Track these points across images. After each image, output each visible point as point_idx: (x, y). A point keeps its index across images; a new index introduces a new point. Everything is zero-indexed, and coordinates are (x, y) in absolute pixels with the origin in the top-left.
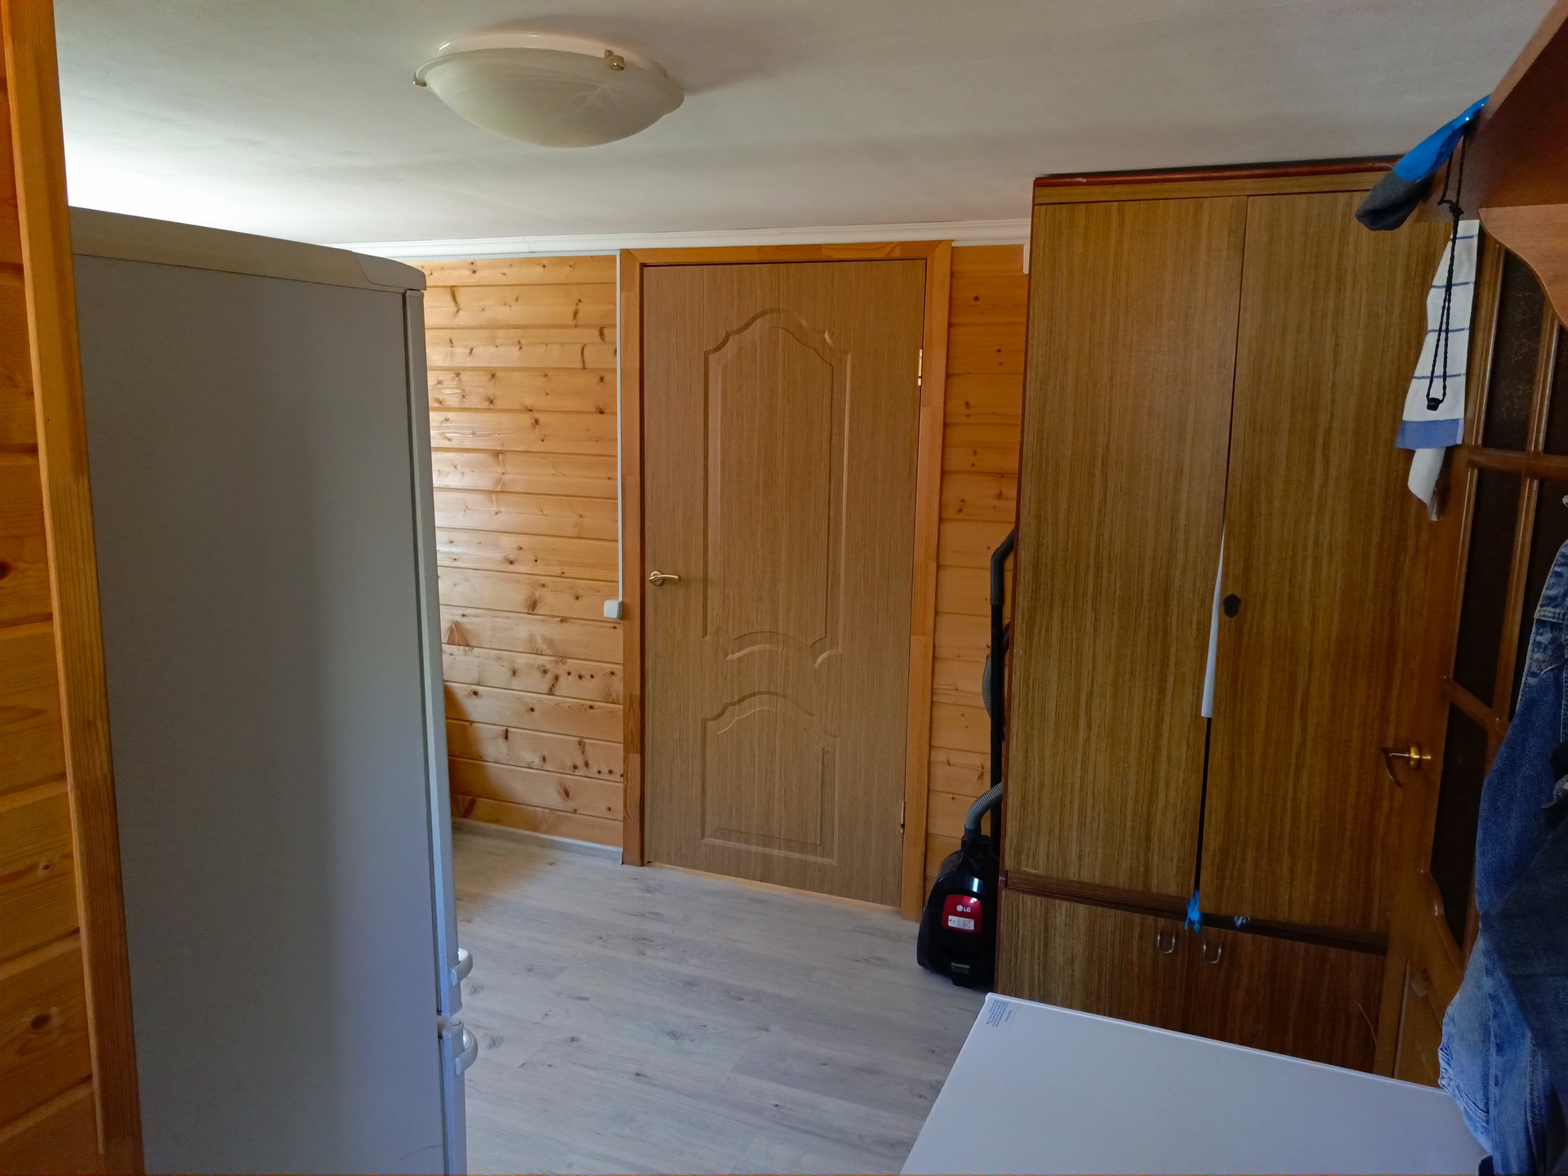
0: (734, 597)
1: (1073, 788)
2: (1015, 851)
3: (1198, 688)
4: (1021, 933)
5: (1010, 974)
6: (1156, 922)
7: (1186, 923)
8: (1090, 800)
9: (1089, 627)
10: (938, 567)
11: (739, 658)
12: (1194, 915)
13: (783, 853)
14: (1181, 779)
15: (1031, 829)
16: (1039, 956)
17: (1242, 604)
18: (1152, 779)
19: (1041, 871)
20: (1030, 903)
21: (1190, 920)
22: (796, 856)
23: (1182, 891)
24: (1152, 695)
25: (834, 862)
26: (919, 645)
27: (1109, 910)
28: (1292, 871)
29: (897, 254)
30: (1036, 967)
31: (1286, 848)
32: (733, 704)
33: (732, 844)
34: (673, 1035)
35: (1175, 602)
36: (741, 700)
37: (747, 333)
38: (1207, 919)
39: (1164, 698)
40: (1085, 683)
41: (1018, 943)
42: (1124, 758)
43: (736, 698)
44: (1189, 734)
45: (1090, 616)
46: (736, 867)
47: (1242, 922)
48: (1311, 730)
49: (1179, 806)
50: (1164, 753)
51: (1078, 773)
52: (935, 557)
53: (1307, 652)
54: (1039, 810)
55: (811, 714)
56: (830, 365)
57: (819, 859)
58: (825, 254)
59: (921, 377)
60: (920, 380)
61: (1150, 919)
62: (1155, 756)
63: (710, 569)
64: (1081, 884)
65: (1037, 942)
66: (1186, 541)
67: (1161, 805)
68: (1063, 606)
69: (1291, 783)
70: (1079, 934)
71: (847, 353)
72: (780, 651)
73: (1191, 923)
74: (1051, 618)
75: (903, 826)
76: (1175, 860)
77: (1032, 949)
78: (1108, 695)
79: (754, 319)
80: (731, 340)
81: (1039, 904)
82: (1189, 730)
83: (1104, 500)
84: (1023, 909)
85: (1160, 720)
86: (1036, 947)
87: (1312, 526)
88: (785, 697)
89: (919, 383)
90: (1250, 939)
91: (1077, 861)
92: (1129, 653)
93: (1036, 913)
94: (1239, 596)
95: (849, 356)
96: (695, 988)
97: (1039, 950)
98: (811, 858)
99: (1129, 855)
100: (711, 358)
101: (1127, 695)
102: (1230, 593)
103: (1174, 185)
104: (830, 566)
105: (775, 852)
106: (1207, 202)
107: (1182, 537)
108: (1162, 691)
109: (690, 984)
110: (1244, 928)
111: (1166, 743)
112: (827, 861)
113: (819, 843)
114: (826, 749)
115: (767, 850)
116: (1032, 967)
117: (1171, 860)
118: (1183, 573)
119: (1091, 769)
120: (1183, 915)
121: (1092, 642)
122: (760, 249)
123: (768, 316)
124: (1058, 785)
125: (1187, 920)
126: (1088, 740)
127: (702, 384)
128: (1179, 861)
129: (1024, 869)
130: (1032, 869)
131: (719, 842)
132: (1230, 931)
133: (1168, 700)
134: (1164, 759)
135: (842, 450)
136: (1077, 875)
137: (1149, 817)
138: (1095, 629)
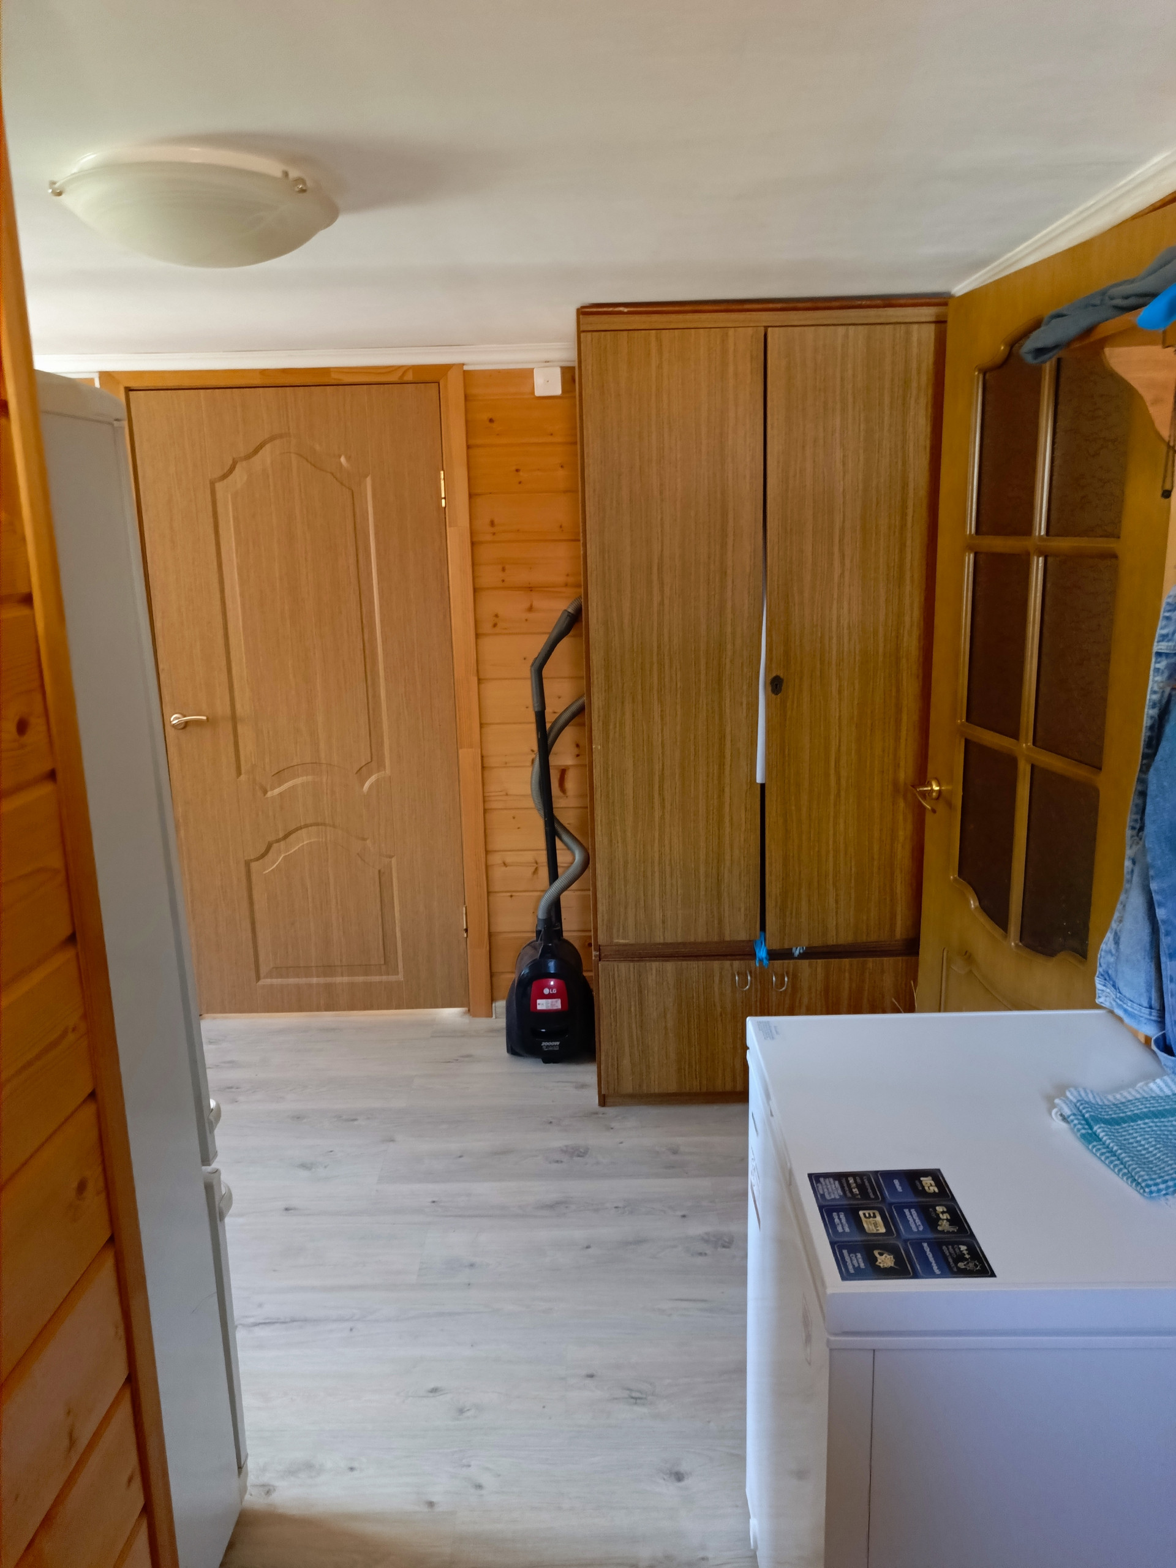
0: (268, 732)
1: (653, 863)
2: (607, 926)
3: (751, 759)
4: (618, 998)
5: (612, 1037)
6: (732, 965)
7: (757, 962)
8: (668, 869)
9: (657, 718)
10: (480, 681)
11: (280, 794)
12: (762, 953)
13: (346, 979)
14: (742, 839)
15: (619, 904)
16: (636, 1015)
17: (785, 681)
18: (719, 843)
19: (630, 940)
20: (624, 969)
21: (759, 958)
22: (360, 979)
23: (750, 935)
24: (713, 771)
25: (400, 977)
26: (468, 757)
27: (692, 962)
28: (837, 902)
29: (409, 377)
30: (634, 1026)
31: (831, 882)
32: (278, 841)
33: (292, 981)
34: (304, 1166)
35: (727, 687)
36: (286, 837)
37: (257, 459)
38: (773, 955)
39: (723, 773)
40: (657, 767)
41: (616, 1008)
42: (694, 828)
43: (281, 835)
44: (746, 800)
45: (656, 708)
46: (299, 1002)
47: (800, 953)
48: (843, 782)
49: (742, 862)
50: (727, 819)
51: (656, 848)
52: (475, 671)
53: (837, 718)
54: (625, 886)
55: (364, 839)
56: (350, 489)
57: (384, 978)
58: (335, 377)
59: (445, 498)
60: (443, 501)
61: (727, 963)
62: (720, 821)
63: (238, 706)
64: (665, 944)
65: (633, 1003)
66: (734, 634)
67: (728, 863)
68: (633, 702)
69: (831, 829)
70: (669, 989)
71: (366, 477)
72: (324, 780)
73: (761, 961)
74: (623, 714)
75: (466, 930)
76: (743, 910)
77: (630, 1010)
78: (677, 776)
79: (261, 446)
80: (238, 467)
81: (632, 969)
82: (746, 797)
83: (662, 603)
84: (619, 976)
85: (722, 791)
86: (633, 1009)
87: (834, 611)
88: (334, 826)
89: (443, 504)
90: (808, 964)
91: (661, 925)
92: (692, 737)
93: (630, 978)
94: (782, 676)
95: (369, 480)
96: (305, 1120)
97: (635, 1010)
98: (376, 979)
99: (705, 913)
100: (219, 486)
101: (693, 774)
102: (774, 675)
103: (704, 316)
104: (370, 690)
105: (338, 980)
106: (731, 332)
107: (729, 630)
108: (721, 766)
109: (298, 1118)
110: (803, 956)
111: (728, 810)
112: (392, 978)
113: (383, 962)
114: (382, 871)
115: (329, 980)
116: (630, 1027)
117: (740, 909)
118: (732, 661)
119: (667, 842)
120: (753, 955)
121: (660, 731)
122: (263, 372)
123: (277, 442)
124: (640, 861)
125: (757, 959)
126: (662, 818)
127: (210, 514)
128: (746, 909)
129: (616, 941)
130: (623, 939)
131: (276, 981)
132: (792, 961)
133: (727, 772)
134: (727, 824)
135: (370, 574)
136: (662, 937)
137: (718, 875)
138: (662, 718)
